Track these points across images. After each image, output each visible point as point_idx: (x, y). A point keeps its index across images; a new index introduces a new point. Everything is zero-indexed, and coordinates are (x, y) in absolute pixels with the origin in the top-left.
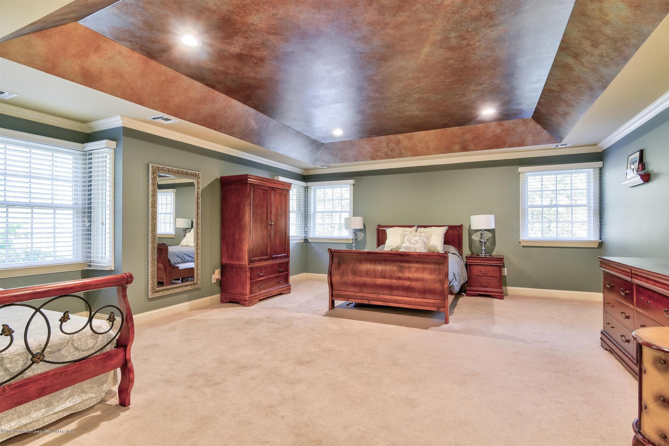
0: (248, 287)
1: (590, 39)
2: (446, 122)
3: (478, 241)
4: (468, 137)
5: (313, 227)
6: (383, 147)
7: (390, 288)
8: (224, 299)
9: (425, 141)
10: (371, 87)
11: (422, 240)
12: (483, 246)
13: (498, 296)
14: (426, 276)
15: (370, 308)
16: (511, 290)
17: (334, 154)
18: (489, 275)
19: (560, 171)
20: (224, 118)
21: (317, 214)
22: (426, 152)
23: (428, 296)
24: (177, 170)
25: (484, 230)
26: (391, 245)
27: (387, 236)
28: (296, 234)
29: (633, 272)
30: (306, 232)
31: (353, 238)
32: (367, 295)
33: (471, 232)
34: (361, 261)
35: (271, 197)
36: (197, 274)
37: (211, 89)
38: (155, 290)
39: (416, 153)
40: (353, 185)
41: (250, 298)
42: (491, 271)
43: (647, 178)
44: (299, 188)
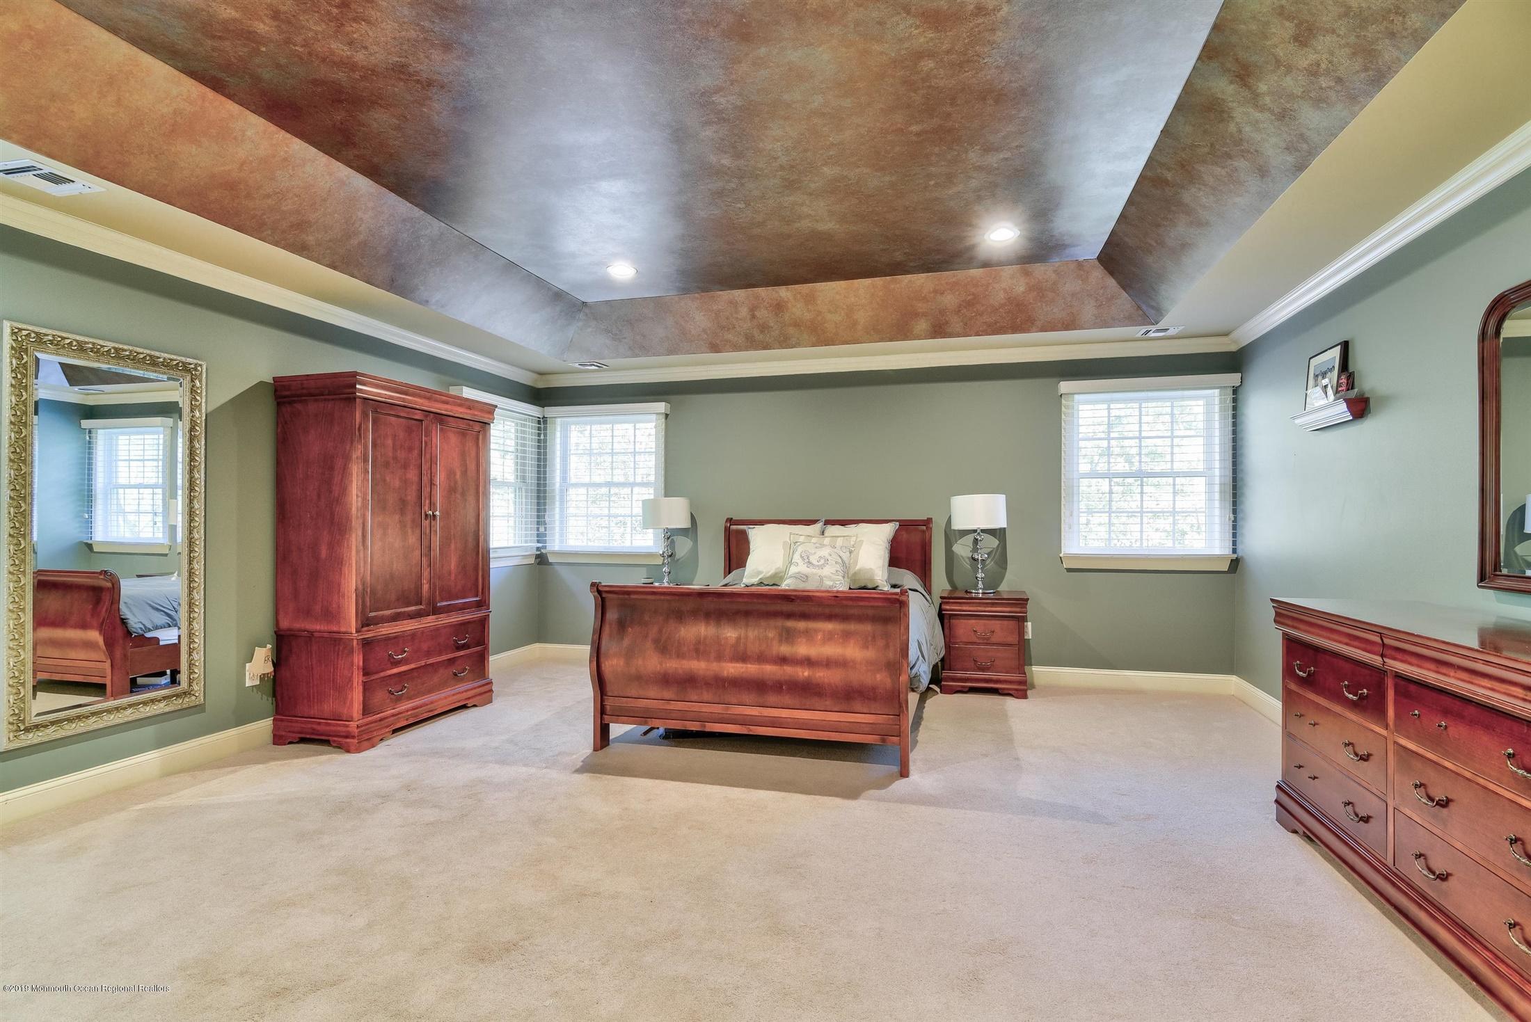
0: (357, 696)
1: (1294, 18)
2: (899, 256)
3: (968, 558)
4: (949, 300)
5: (561, 522)
6: (741, 320)
7: (759, 687)
8: (284, 733)
9: (844, 307)
10: (708, 132)
11: (839, 558)
12: (980, 571)
13: (1016, 690)
14: (852, 651)
15: (706, 739)
16: (1040, 673)
17: (613, 333)
18: (994, 640)
19: (1150, 394)
20: (268, 196)
21: (572, 491)
22: (848, 336)
23: (858, 706)
24: (114, 348)
25: (983, 531)
26: (761, 568)
27: (751, 547)
28: (515, 542)
29: (1387, 641)
30: (541, 537)
31: (664, 552)
32: (696, 707)
33: (952, 536)
34: (680, 616)
35: (434, 440)
36: (191, 665)
37: (210, 94)
38: (24, 724)
39: (821, 337)
40: (664, 416)
41: (362, 729)
42: (1001, 631)
43: (1360, 408)
44: (521, 420)
